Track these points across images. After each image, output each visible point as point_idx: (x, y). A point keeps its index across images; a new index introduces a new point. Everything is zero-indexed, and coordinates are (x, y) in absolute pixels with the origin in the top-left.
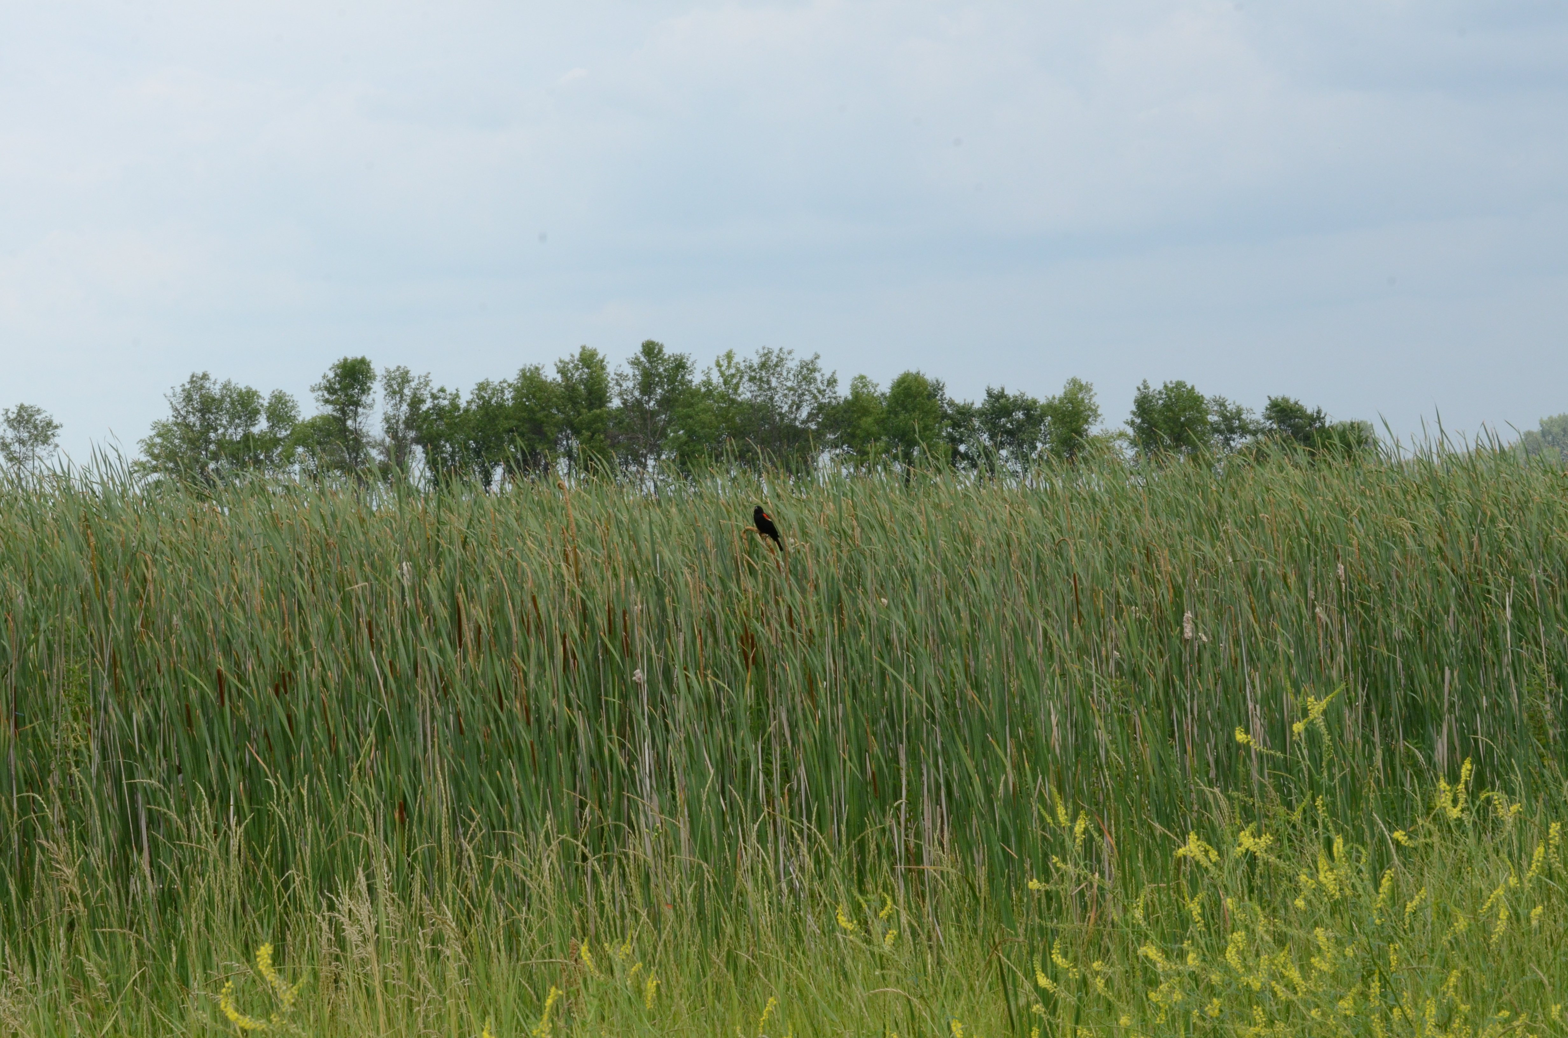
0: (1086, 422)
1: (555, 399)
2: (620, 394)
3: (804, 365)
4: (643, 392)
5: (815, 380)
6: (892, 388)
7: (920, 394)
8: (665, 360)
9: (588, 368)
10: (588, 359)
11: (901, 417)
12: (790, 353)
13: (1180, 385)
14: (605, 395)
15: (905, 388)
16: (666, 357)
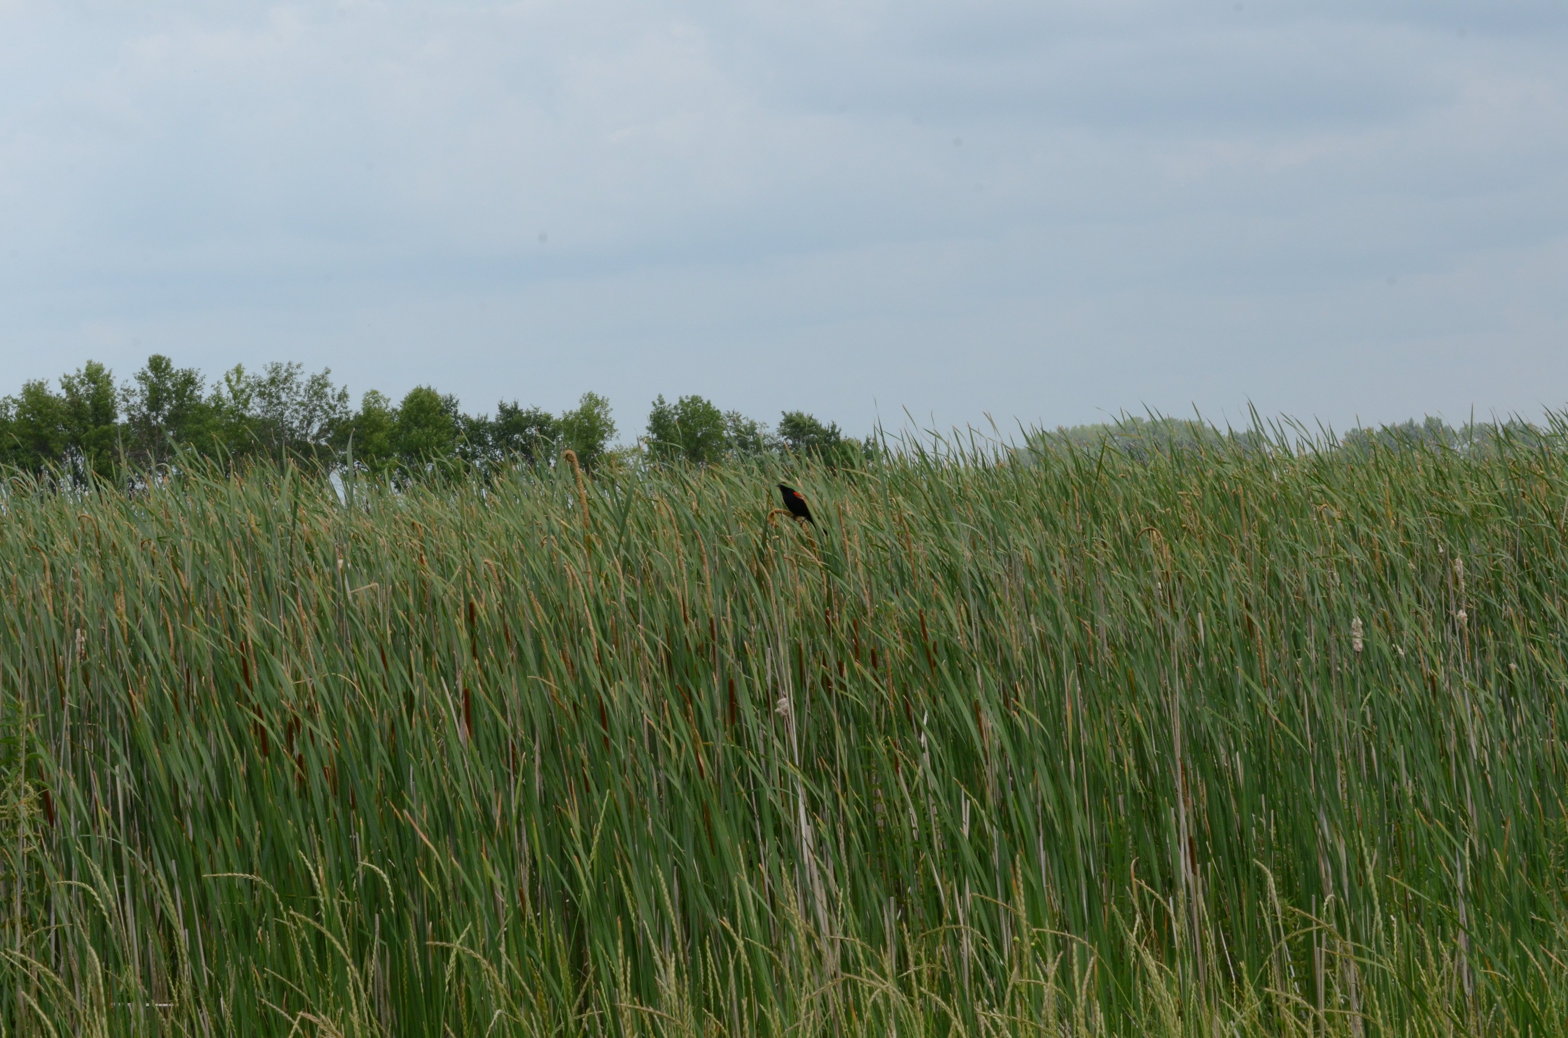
0: (603, 438)
1: (59, 416)
2: (128, 410)
3: (315, 380)
4: (151, 409)
5: (326, 395)
6: (404, 403)
7: (433, 409)
8: (173, 375)
9: (94, 383)
10: (95, 374)
11: (414, 432)
12: (298, 366)
13: (695, 400)
14: (110, 410)
15: (418, 404)
16: (174, 372)
